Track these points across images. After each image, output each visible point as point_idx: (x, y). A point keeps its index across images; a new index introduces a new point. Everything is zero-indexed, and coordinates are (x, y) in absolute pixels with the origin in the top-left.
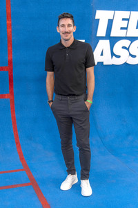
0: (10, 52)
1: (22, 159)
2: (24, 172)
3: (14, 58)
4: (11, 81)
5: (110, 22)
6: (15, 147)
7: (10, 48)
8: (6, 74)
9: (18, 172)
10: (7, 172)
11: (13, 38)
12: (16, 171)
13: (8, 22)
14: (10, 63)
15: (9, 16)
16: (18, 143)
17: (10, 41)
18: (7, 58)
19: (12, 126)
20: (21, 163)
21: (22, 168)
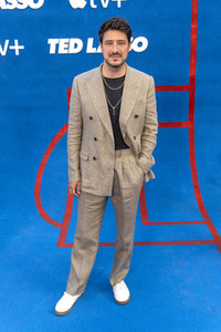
0: (193, 66)
1: (202, 208)
2: (206, 225)
3: (198, 74)
4: (192, 105)
6: (193, 191)
8: (186, 95)
9: (197, 225)
12: (194, 223)
15: (194, 18)
16: (196, 187)
19: (190, 165)
20: (200, 213)
21: (202, 219)
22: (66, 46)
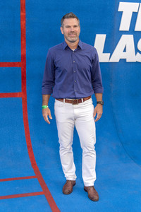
5: (135, 15)
7: (23, 42)
10: (16, 179)
13: (22, 14)
14: (24, 58)
17: (23, 35)
18: (20, 53)
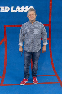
0: (50, 17)
1: (54, 70)
2: (56, 76)
3: (52, 20)
4: (50, 31)
7: (50, 15)
8: (48, 28)
11: (52, 10)
13: (50, 2)
14: (50, 22)
16: (52, 62)
18: (49, 20)
20: (54, 72)
21: (54, 74)
22: (3, 9)
